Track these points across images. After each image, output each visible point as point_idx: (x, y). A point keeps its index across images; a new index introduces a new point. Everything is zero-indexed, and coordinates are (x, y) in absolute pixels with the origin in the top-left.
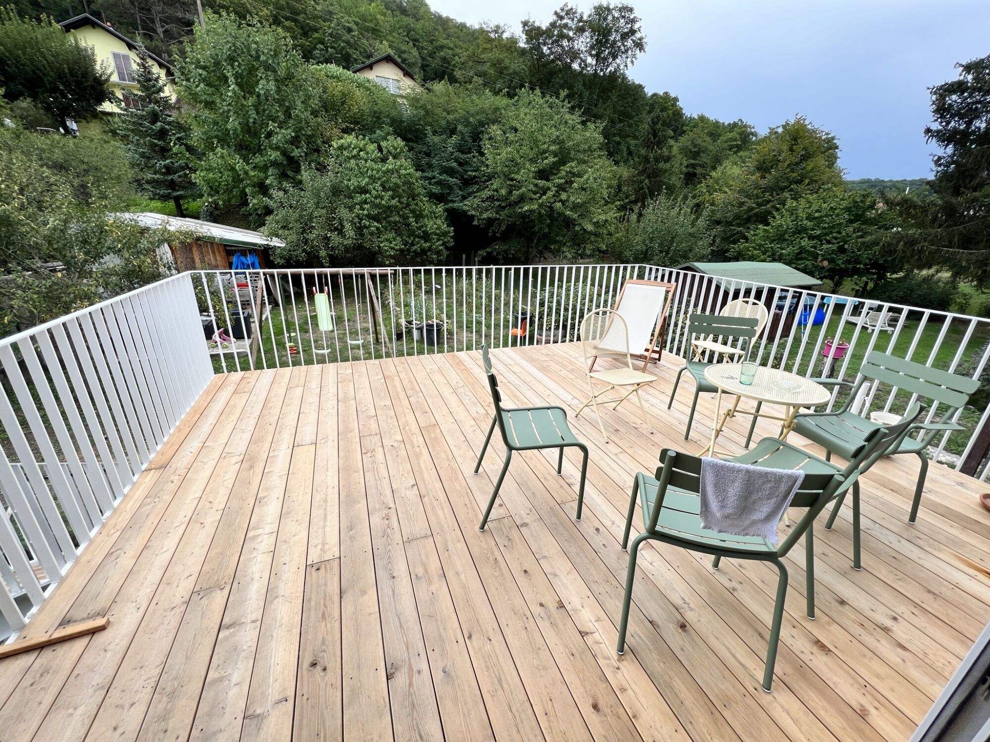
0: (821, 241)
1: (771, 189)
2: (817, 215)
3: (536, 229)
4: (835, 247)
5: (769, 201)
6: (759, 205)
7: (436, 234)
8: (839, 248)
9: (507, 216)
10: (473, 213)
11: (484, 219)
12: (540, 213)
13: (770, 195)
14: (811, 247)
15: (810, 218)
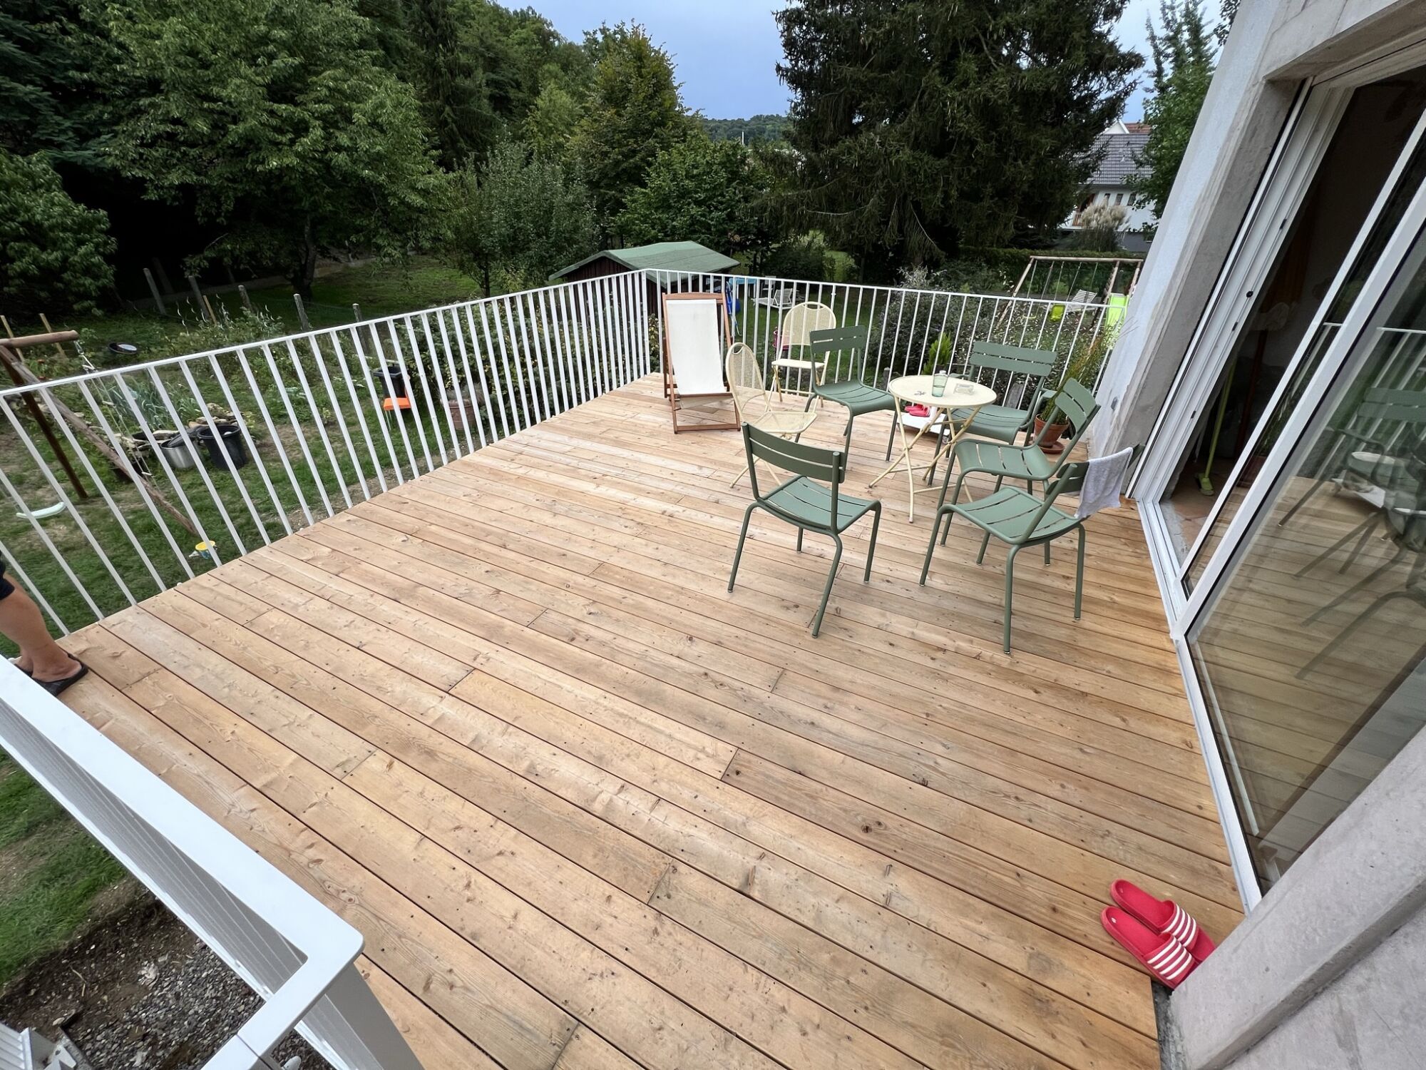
0: (709, 208)
1: (634, 133)
2: (695, 172)
3: (306, 204)
4: (724, 214)
5: (634, 152)
6: (626, 157)
7: (65, 229)
8: (728, 215)
9: (228, 179)
10: (138, 173)
11: (171, 186)
12: (305, 172)
13: (635, 142)
14: (701, 216)
15: (689, 176)
